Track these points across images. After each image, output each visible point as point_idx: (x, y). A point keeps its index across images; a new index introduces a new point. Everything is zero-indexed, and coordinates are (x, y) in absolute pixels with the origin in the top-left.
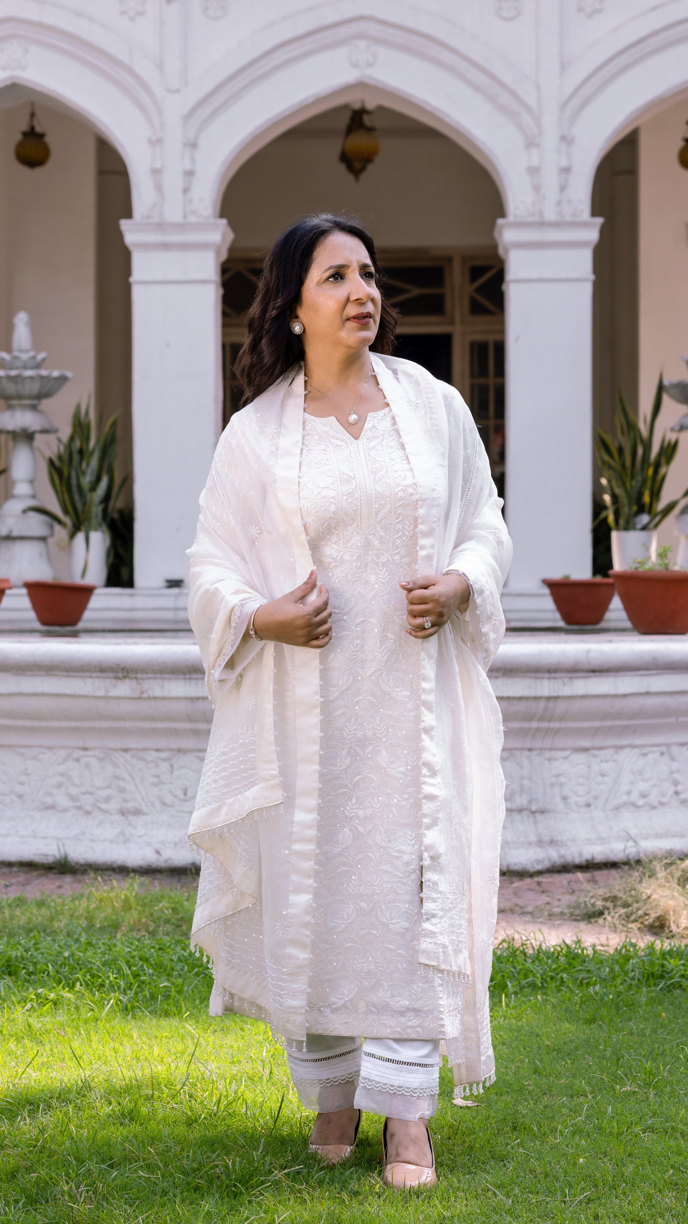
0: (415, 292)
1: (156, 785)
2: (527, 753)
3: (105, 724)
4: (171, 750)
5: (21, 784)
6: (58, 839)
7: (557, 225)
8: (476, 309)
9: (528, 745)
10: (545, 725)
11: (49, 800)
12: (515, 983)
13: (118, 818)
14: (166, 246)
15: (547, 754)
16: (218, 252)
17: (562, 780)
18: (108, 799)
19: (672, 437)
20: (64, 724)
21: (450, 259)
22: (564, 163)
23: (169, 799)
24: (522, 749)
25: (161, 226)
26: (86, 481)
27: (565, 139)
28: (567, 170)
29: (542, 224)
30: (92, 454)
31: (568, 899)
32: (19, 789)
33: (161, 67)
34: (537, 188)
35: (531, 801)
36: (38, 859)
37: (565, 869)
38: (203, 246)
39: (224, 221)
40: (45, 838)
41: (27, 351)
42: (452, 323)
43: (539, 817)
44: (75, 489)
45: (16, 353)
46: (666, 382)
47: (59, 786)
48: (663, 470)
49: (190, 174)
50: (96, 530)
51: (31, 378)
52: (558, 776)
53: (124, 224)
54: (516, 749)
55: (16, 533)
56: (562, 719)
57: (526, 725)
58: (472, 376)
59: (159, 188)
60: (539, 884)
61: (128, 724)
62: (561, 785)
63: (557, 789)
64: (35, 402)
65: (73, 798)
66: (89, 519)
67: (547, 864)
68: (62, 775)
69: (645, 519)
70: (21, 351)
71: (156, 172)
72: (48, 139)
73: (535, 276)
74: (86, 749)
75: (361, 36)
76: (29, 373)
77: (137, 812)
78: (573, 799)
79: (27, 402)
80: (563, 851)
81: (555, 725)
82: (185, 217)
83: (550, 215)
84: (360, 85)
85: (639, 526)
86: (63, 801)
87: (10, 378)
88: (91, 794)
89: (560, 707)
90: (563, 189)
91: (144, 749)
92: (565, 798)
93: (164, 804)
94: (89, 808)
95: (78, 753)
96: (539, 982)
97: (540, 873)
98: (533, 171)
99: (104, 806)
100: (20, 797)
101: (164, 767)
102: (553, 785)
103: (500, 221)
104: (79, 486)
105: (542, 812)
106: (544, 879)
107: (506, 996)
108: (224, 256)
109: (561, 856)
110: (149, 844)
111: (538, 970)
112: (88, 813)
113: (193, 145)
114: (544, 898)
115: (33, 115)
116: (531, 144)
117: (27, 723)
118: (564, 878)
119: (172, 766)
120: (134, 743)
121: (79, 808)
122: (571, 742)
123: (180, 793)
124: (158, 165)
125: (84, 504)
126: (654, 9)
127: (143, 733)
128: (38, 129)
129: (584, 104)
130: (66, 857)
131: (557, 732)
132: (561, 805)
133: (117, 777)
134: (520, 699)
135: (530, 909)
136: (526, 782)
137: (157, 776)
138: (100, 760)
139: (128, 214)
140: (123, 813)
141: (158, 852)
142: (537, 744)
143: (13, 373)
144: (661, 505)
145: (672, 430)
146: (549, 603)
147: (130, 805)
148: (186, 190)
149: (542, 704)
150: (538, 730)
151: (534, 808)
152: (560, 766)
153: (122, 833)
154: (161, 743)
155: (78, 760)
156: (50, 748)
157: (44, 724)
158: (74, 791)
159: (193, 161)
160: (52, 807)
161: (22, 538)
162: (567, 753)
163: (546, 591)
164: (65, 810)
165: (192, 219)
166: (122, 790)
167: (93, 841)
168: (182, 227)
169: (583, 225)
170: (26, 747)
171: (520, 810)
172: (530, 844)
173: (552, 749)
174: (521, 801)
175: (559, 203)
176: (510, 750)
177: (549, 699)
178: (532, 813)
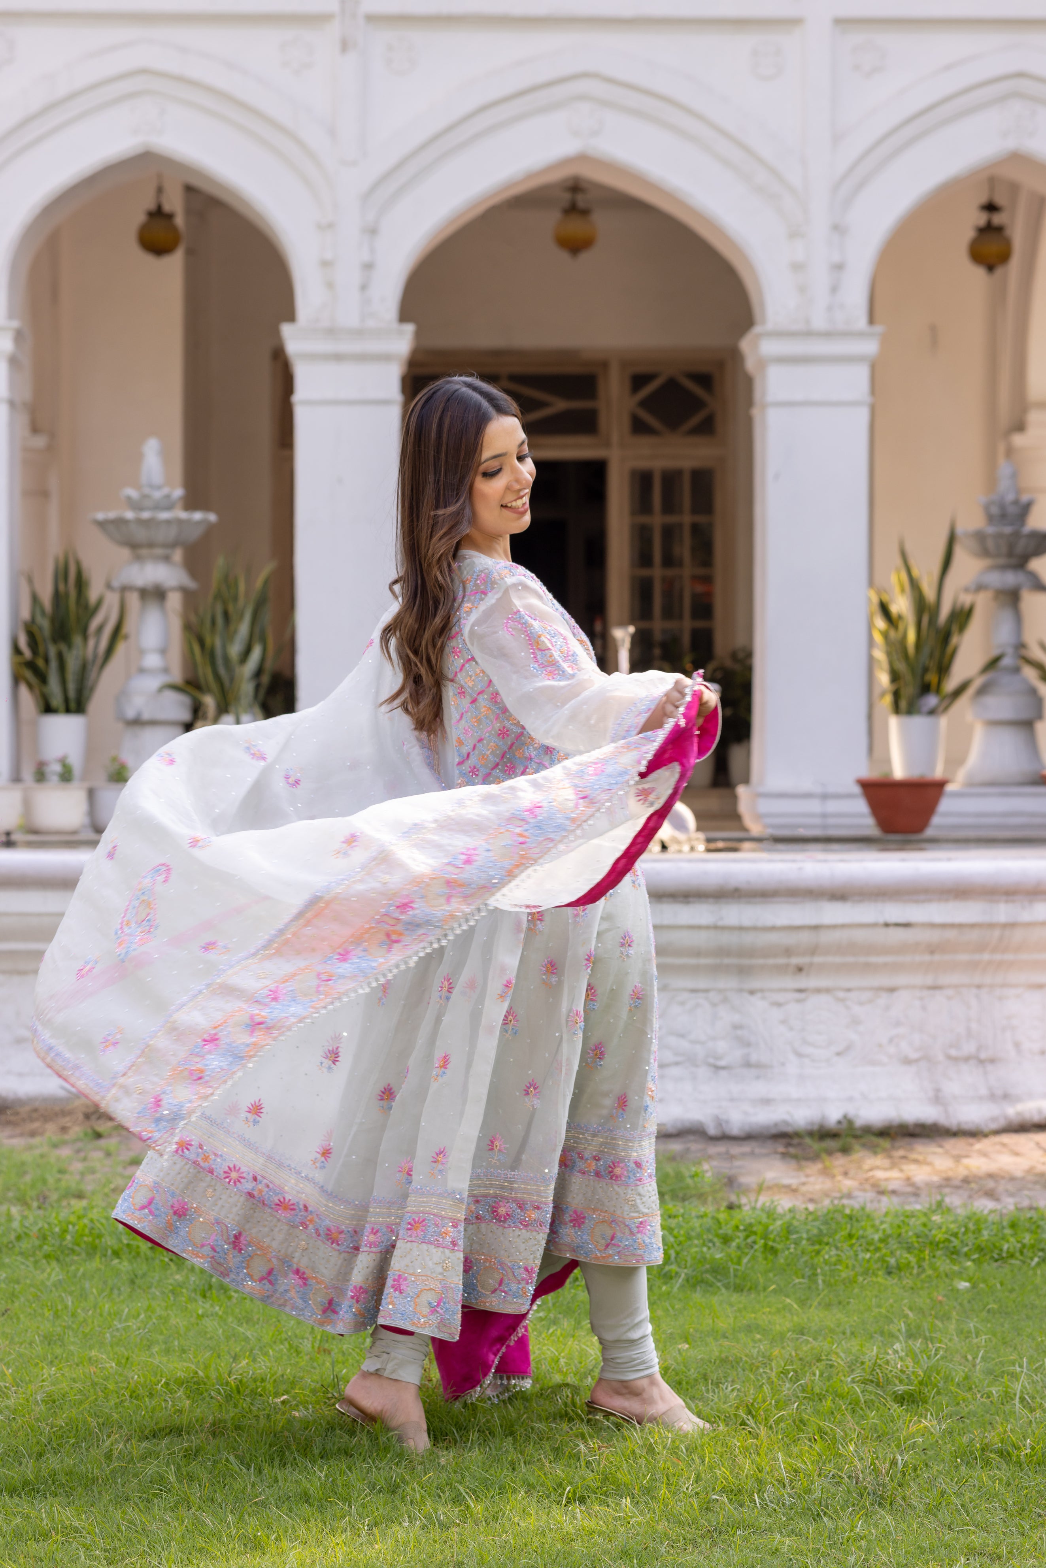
0: (560, 405)
7: (828, 335)
8: (639, 428)
9: (977, 980)
10: (998, 957)
14: (338, 357)
15: (998, 992)
16: (401, 365)
17: (1015, 1022)
19: (966, 599)
21: (604, 365)
22: (836, 258)
24: (969, 986)
25: (332, 332)
26: (235, 650)
27: (838, 229)
28: (839, 267)
29: (808, 334)
30: (241, 617)
33: (332, 132)
34: (802, 289)
35: (979, 1048)
38: (386, 358)
39: (410, 328)
41: (159, 488)
42: (608, 444)
43: (990, 1067)
44: (220, 662)
45: (147, 491)
46: (960, 530)
48: (954, 640)
49: (368, 267)
50: (246, 712)
51: (168, 522)
52: (1010, 1018)
53: (287, 330)
54: (964, 986)
55: (146, 716)
56: (1018, 949)
57: (977, 957)
59: (330, 285)
62: (1014, 1028)
63: (1008, 1035)
64: (167, 551)
66: (237, 699)
67: (1003, 1123)
69: (932, 700)
70: (151, 486)
71: (326, 264)
73: (798, 396)
75: (582, 98)
76: (164, 515)
78: (1026, 1045)
79: (159, 551)
81: (1010, 957)
82: (363, 319)
83: (819, 322)
84: (582, 158)
85: (926, 709)
87: (140, 522)
89: (1017, 936)
90: (834, 289)
98: (797, 267)
102: (1004, 1029)
104: (226, 659)
105: (992, 1061)
113: (372, 231)
115: (160, 190)
116: (795, 234)
122: (1025, 977)
124: (328, 255)
125: (232, 679)
126: (948, 68)
128: (166, 209)
129: (861, 185)
131: (1010, 965)
132: (1013, 1053)
134: (973, 926)
136: (974, 1026)
139: (290, 316)
142: (988, 980)
143: (146, 515)
144: (951, 684)
145: (967, 590)
148: (364, 287)
149: (997, 933)
150: (989, 963)
151: (983, 1056)
152: (1012, 1006)
159: (373, 250)
161: (153, 723)
162: (1020, 991)
165: (371, 323)
168: (359, 333)
169: (860, 335)
171: (967, 1059)
172: (981, 1098)
173: (1004, 985)
174: (969, 1048)
175: (830, 308)
176: (956, 987)
177: (1006, 926)
178: (981, 1062)
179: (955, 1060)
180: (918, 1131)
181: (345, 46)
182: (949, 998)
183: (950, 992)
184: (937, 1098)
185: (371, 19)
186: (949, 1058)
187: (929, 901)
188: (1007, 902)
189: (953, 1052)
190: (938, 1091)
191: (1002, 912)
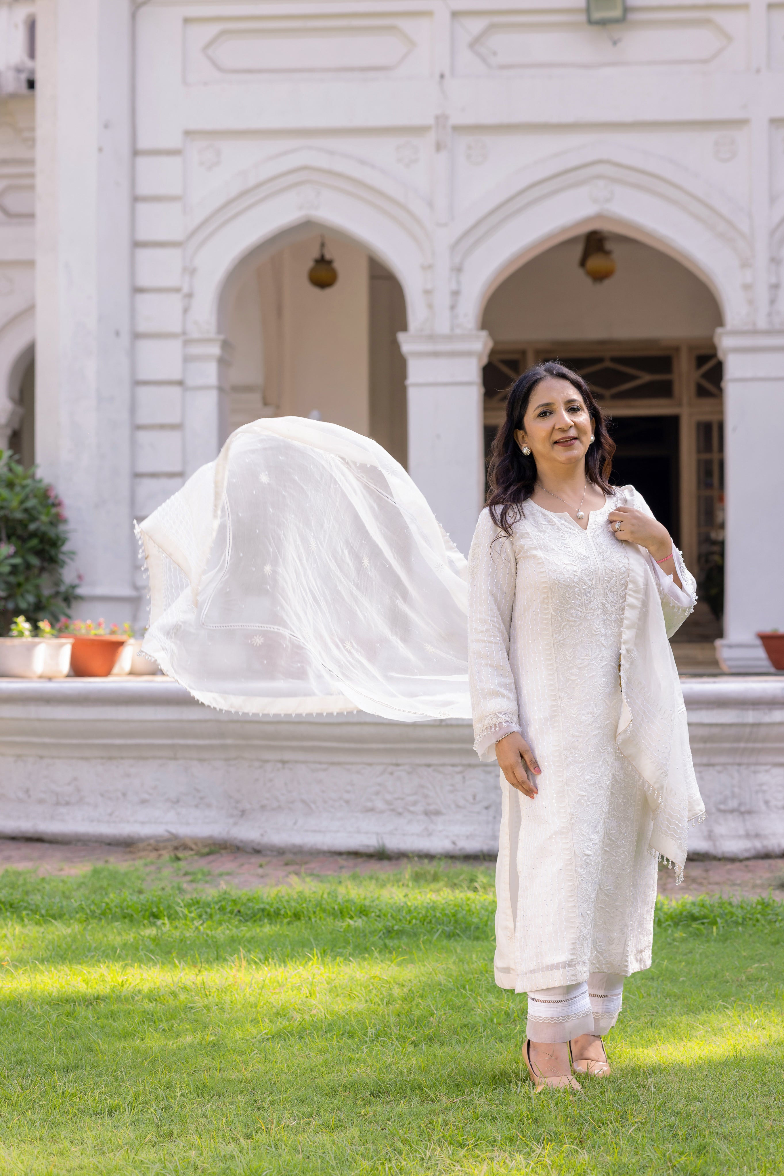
0: (646, 378)
1: (452, 792)
2: (736, 767)
3: (413, 746)
4: (463, 765)
5: (348, 792)
6: (378, 834)
7: (768, 333)
8: (702, 392)
9: (738, 760)
10: (750, 745)
11: (369, 804)
12: (723, 921)
13: (422, 817)
14: (436, 354)
15: (753, 768)
16: (480, 359)
17: (765, 788)
18: (415, 803)
20: (382, 746)
21: (677, 349)
22: (773, 280)
23: (462, 802)
24: (732, 764)
25: (432, 338)
27: (775, 261)
28: (776, 287)
29: (755, 332)
31: (767, 875)
32: (346, 796)
33: (430, 205)
34: (751, 302)
35: (740, 804)
36: (362, 849)
37: (767, 856)
38: (468, 354)
39: (484, 334)
40: (367, 833)
42: (680, 405)
43: (747, 817)
47: (377, 793)
49: (456, 293)
52: (761, 785)
53: (401, 337)
54: (728, 764)
56: (764, 740)
57: (736, 745)
58: (699, 451)
59: (430, 306)
60: (747, 866)
61: (431, 746)
62: (764, 792)
63: (760, 796)
65: (388, 803)
67: (752, 853)
68: (380, 785)
71: (428, 292)
72: (337, 265)
73: (749, 374)
74: (397, 765)
75: (599, 177)
77: (438, 813)
78: (773, 803)
80: (766, 843)
81: (759, 745)
82: (452, 329)
83: (762, 323)
84: (599, 217)
86: (380, 805)
88: (402, 799)
89: (763, 731)
90: (772, 302)
91: (443, 765)
92: (767, 803)
93: (458, 806)
94: (400, 810)
95: (391, 768)
96: (740, 920)
97: (748, 859)
98: (747, 287)
99: (412, 809)
100: (347, 802)
101: (458, 778)
102: (757, 792)
103: (719, 330)
105: (749, 812)
106: (751, 863)
107: (717, 928)
108: (485, 361)
109: (764, 847)
110: (447, 837)
111: (739, 913)
112: (400, 814)
113: (458, 270)
114: (750, 875)
115: (323, 245)
116: (745, 264)
117: (353, 746)
118: (766, 863)
119: (464, 778)
120: (435, 760)
121: (393, 810)
122: (771, 759)
123: (470, 799)
124: (429, 286)
127: (442, 752)
128: (328, 257)
130: (384, 845)
131: (760, 751)
132: (763, 808)
133: (422, 786)
134: (731, 725)
135: (738, 882)
136: (736, 790)
137: (452, 785)
138: (409, 773)
139: (404, 328)
140: (427, 813)
141: (454, 843)
142: (745, 760)
146: (761, 653)
147: (432, 808)
148: (453, 307)
149: (748, 730)
150: (745, 750)
151: (743, 809)
152: (763, 777)
153: (426, 829)
154: (456, 760)
155: (391, 774)
156: (370, 765)
157: (366, 746)
158: (388, 797)
159: (459, 282)
160: (372, 810)
162: (768, 767)
163: (758, 642)
164: (382, 812)
165: (458, 331)
166: (426, 796)
167: (404, 835)
168: (450, 338)
170: (352, 764)
171: (732, 811)
172: (740, 837)
173: (757, 764)
174: (733, 804)
175: (770, 315)
176: (724, 765)
177: (753, 725)
178: (742, 813)
179: (724, 812)
180: (695, 857)
181: (439, 147)
182: (719, 772)
183: (719, 768)
184: (710, 836)
185: (456, 129)
186: (720, 811)
187: (701, 709)
188: (754, 709)
189: (722, 807)
190: (710, 832)
191: (751, 716)
